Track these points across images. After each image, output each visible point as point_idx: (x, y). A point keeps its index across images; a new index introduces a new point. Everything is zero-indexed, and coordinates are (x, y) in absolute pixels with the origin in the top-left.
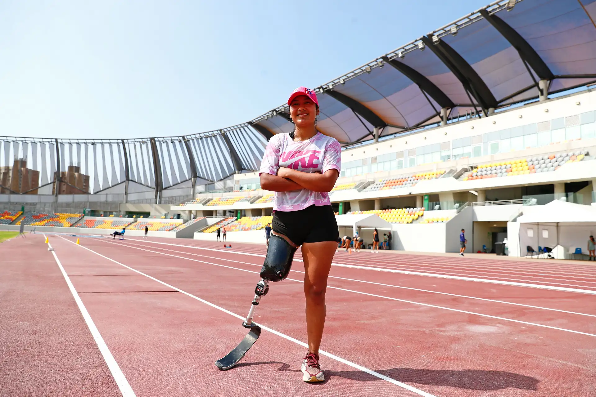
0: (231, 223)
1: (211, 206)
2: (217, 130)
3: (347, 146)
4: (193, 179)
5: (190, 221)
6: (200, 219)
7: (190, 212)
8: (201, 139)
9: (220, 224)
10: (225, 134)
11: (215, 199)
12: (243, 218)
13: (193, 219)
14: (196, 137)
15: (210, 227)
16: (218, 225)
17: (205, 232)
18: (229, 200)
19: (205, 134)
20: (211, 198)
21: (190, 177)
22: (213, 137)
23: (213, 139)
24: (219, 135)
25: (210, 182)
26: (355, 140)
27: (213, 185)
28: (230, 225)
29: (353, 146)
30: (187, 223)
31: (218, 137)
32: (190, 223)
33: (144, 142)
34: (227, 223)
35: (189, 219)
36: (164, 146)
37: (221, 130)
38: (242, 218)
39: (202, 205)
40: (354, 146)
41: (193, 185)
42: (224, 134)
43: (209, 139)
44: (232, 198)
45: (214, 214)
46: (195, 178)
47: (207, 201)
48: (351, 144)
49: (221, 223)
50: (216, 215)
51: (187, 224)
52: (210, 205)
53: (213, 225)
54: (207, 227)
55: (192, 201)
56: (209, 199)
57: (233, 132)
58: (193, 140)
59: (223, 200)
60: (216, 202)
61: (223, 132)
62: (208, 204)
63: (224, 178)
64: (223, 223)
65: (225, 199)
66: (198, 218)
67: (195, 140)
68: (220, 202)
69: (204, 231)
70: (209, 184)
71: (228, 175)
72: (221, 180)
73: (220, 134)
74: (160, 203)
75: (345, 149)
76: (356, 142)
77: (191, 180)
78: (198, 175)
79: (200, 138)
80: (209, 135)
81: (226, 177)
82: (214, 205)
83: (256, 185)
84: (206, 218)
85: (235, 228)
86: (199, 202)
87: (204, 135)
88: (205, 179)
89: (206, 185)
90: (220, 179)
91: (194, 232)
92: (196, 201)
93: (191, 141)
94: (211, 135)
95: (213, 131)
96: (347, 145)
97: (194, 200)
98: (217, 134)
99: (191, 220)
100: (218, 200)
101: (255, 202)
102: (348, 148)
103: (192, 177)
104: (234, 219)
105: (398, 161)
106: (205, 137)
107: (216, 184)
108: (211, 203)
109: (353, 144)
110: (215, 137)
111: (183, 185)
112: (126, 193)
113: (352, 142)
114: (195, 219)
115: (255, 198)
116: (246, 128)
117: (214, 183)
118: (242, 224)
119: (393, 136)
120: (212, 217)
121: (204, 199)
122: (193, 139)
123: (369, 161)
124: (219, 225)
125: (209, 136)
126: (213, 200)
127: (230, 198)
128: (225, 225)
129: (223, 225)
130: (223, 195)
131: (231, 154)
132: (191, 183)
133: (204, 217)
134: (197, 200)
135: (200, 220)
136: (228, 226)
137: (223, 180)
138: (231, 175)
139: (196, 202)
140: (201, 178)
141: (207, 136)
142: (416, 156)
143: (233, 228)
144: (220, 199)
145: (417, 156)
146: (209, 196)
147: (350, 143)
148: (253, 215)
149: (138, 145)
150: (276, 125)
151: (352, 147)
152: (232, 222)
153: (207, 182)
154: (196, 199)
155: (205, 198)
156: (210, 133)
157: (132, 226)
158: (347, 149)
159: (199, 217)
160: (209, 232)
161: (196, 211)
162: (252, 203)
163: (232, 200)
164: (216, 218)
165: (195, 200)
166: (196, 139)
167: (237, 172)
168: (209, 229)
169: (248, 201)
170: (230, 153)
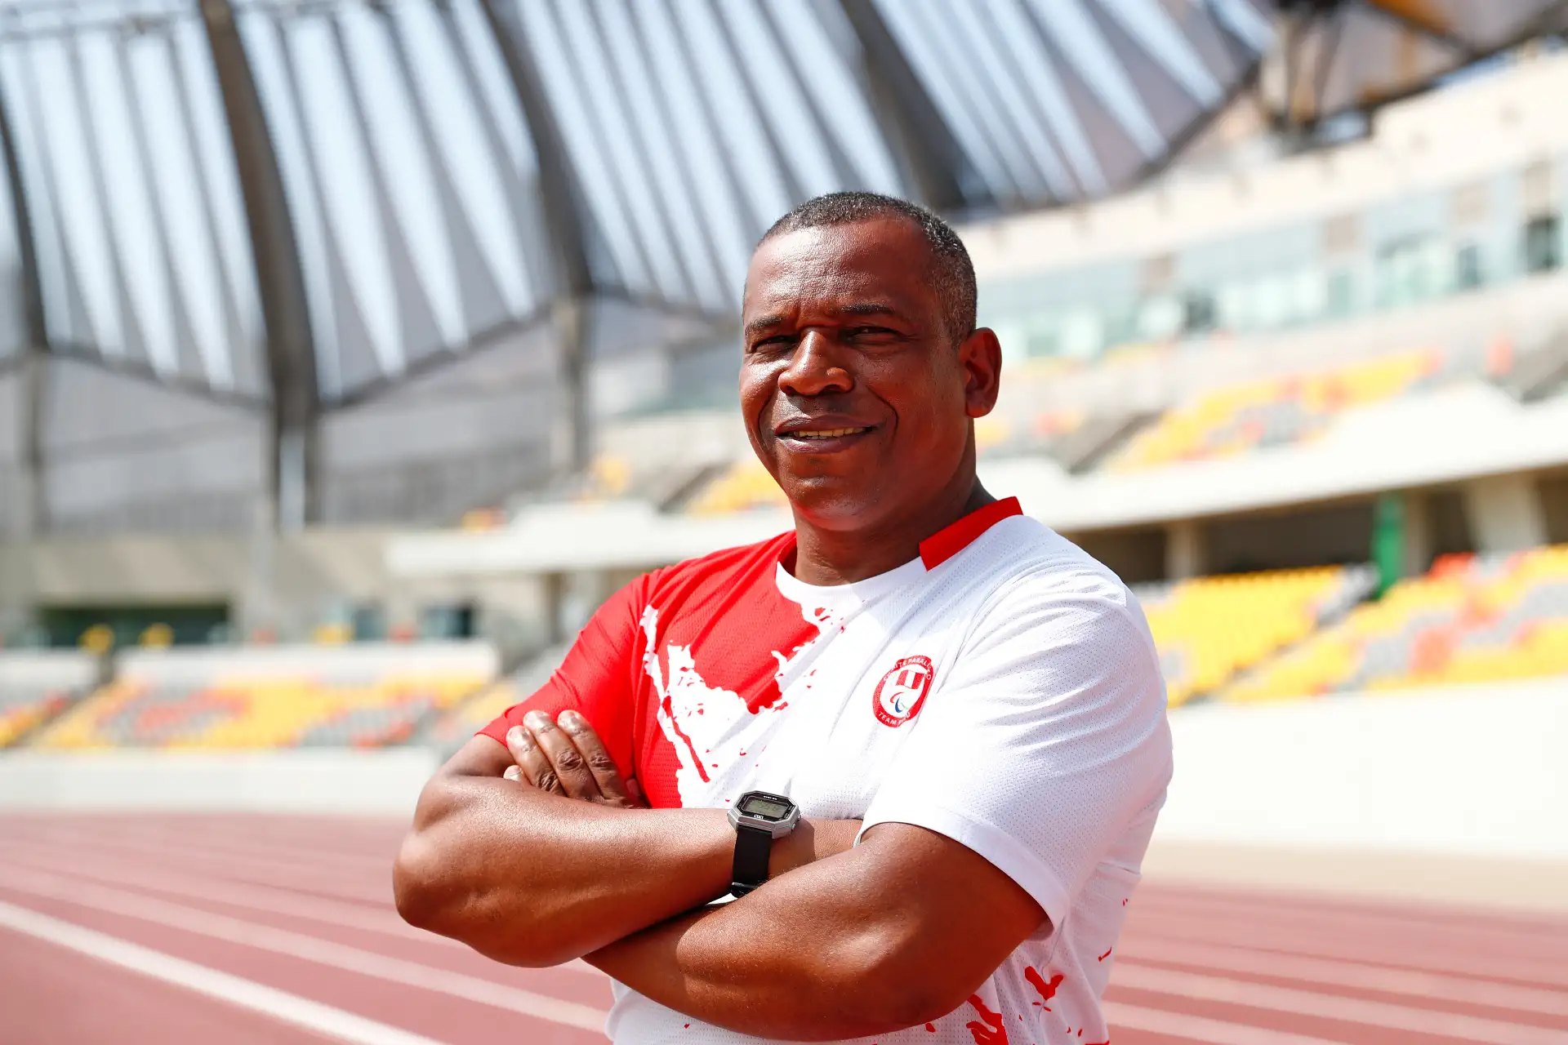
33: (141, 26)
36: (311, 40)
47: (692, 480)
74: (313, 515)
86: (628, 488)
88: (659, 302)
92: (597, 485)
97: (585, 481)
103: (560, 292)
111: (487, 368)
112: (35, 458)
121: (668, 467)
134: (612, 473)
139: (600, 495)
140: (626, 295)
149: (98, 52)
153: (677, 330)
154: (603, 467)
157: (76, 725)
162: (1080, 467)
165: (595, 476)
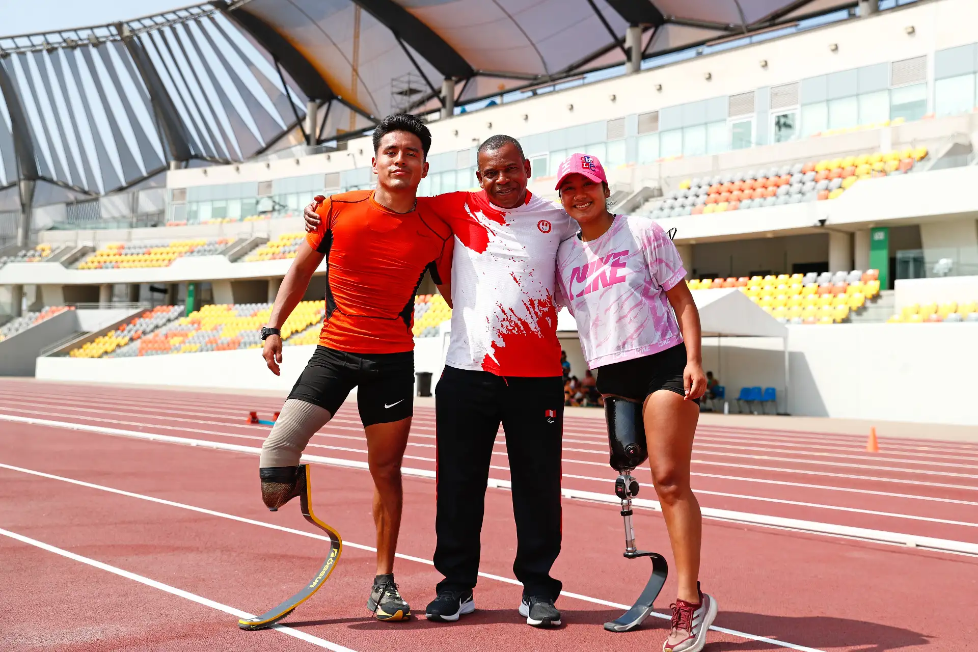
0: (164, 325)
1: (93, 271)
2: (108, 26)
3: (537, 84)
4: (23, 184)
5: (20, 319)
6: (53, 312)
7: (19, 290)
8: (52, 50)
9: (128, 328)
10: (135, 39)
11: (103, 248)
12: (206, 308)
13: (31, 314)
14: (33, 46)
15: (92, 339)
16: (119, 332)
17: (75, 356)
18: (153, 251)
19: (65, 35)
20: (90, 244)
21: (14, 178)
22: (95, 45)
23: (94, 52)
24: (114, 41)
25: (82, 197)
26: (564, 65)
27: (95, 203)
28: (162, 331)
29: (554, 86)
30: (9, 325)
31: (110, 46)
32: (20, 324)
34: (152, 327)
35: (14, 314)
37: (119, 26)
38: (203, 309)
39: (63, 268)
40: (558, 87)
41: (23, 205)
42: (131, 38)
43: (78, 53)
44: (163, 246)
45: (103, 295)
46: (32, 183)
47: (79, 255)
48: (547, 79)
49: (131, 326)
50: (110, 300)
51: (10, 330)
52: (89, 268)
53: (104, 333)
54: (82, 338)
55: (25, 256)
56: (84, 247)
57: (162, 33)
58: (22, 54)
59: (133, 251)
60: (108, 259)
61: (126, 33)
62: (81, 263)
63: (131, 185)
64: (138, 326)
65: (140, 248)
66: (47, 308)
67: (30, 57)
68: (123, 257)
69: (72, 353)
70: (79, 202)
71: (145, 174)
72: (121, 189)
73: (118, 38)
75: (530, 94)
76: (564, 75)
77: (16, 189)
78: (40, 174)
79: (49, 47)
80: (80, 39)
81: (136, 182)
82: (101, 268)
83: (243, 204)
84: (77, 308)
85: (183, 342)
86: (50, 256)
87: (60, 40)
88: (66, 186)
89: (69, 204)
90: (117, 186)
91: (38, 355)
92: (37, 254)
93: (14, 58)
94: (85, 42)
95: (91, 28)
96: (535, 82)
97: (31, 253)
98: (107, 37)
99: (19, 314)
100: (115, 251)
101: (247, 258)
102: (539, 91)
103: (22, 177)
104: (176, 314)
105: (735, 126)
106: (64, 45)
107: (104, 201)
108: (93, 262)
109: (553, 79)
110: (101, 46)
113: (550, 73)
114: (37, 314)
115: (244, 244)
116: (205, 21)
117: (97, 199)
118: (207, 327)
119: (692, 53)
120: (97, 308)
121: (68, 249)
122: (22, 50)
123: (631, 127)
124: (126, 332)
125: (80, 42)
126: (98, 253)
127: (157, 246)
128: (144, 333)
129: (140, 332)
130: (133, 236)
131: (154, 106)
132: (17, 199)
133: (69, 306)
134: (43, 250)
135: (56, 314)
136: (157, 335)
137: (129, 190)
138: (152, 174)
139: (38, 259)
140: (51, 181)
141: (73, 44)
142: (798, 106)
143: (175, 341)
144: (122, 248)
145: (803, 105)
146: (83, 238)
147: (543, 76)
148: (240, 299)
150: (307, 16)
151: (551, 89)
152: (169, 320)
153: (71, 196)
154: (39, 247)
155: (71, 244)
156: (84, 34)
158: (535, 94)
159: (50, 306)
160: (90, 355)
161: (39, 288)
162: (235, 260)
163: (162, 250)
164: (110, 308)
165: (36, 251)
166: (33, 52)
167: (173, 164)
168: (88, 344)
169: (223, 253)
170: (150, 104)
